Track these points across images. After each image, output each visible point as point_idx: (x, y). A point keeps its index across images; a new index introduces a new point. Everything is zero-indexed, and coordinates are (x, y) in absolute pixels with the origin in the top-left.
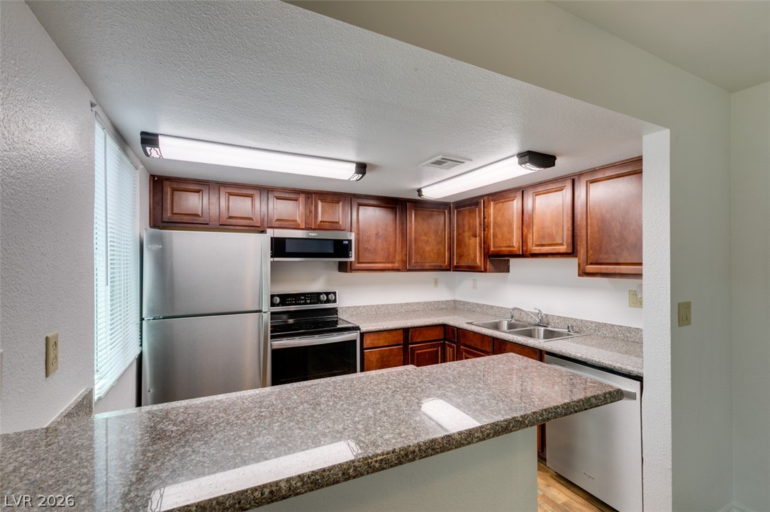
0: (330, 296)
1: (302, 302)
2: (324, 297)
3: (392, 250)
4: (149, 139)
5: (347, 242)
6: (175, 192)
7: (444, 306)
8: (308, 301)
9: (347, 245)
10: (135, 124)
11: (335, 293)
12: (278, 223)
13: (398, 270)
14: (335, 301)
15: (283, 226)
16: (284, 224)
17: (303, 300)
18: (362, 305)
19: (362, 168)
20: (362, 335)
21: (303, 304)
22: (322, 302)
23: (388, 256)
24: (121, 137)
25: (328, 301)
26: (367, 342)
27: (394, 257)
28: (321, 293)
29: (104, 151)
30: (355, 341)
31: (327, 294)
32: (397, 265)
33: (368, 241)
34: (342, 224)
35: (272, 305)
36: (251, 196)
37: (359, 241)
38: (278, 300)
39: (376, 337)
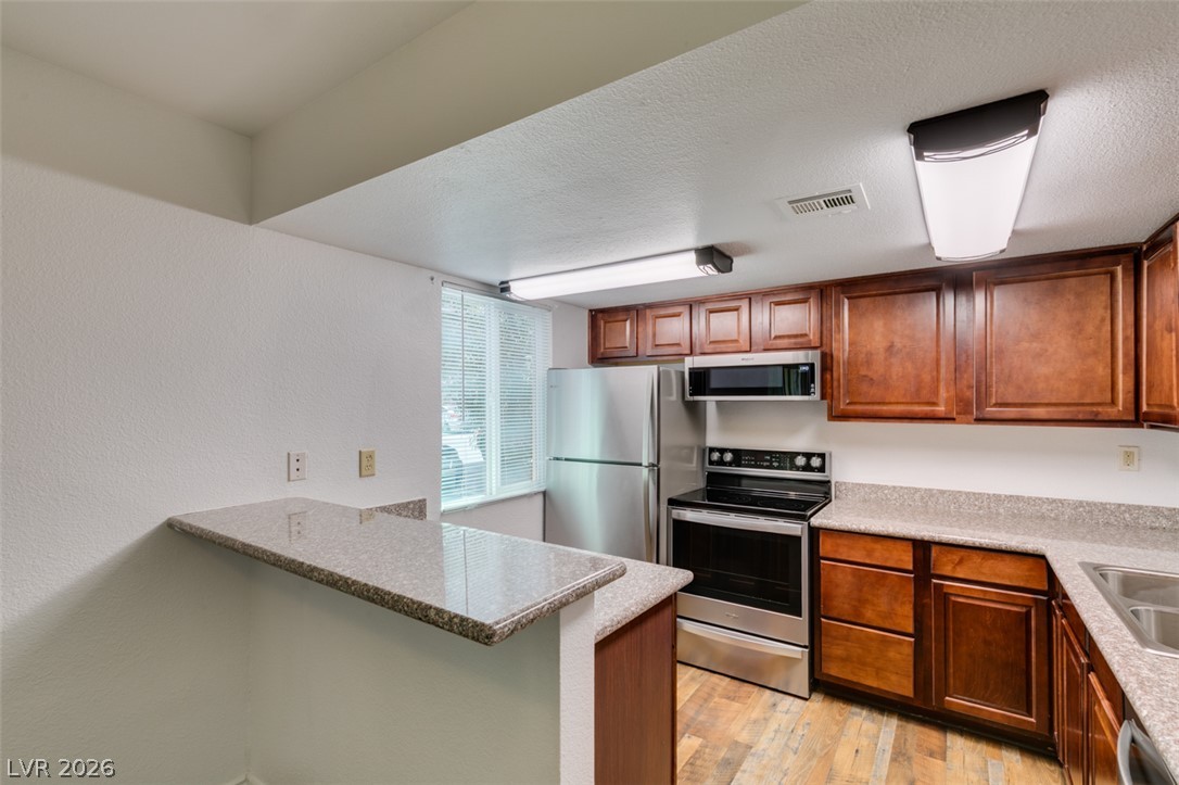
0: (817, 461)
1: (765, 464)
2: (801, 461)
3: (927, 378)
5: (807, 368)
6: (608, 325)
7: (1164, 523)
8: (775, 464)
9: (804, 373)
11: (822, 456)
12: (712, 346)
13: (946, 417)
14: (822, 469)
15: (718, 350)
16: (720, 346)
17: (767, 461)
18: (890, 484)
21: (767, 467)
22: (798, 469)
23: (918, 390)
25: (808, 468)
26: (826, 547)
27: (936, 392)
28: (798, 454)
31: (809, 456)
32: (941, 409)
33: (869, 363)
34: (814, 337)
35: (721, 462)
36: (678, 315)
37: (849, 363)
38: (728, 457)
39: (843, 541)
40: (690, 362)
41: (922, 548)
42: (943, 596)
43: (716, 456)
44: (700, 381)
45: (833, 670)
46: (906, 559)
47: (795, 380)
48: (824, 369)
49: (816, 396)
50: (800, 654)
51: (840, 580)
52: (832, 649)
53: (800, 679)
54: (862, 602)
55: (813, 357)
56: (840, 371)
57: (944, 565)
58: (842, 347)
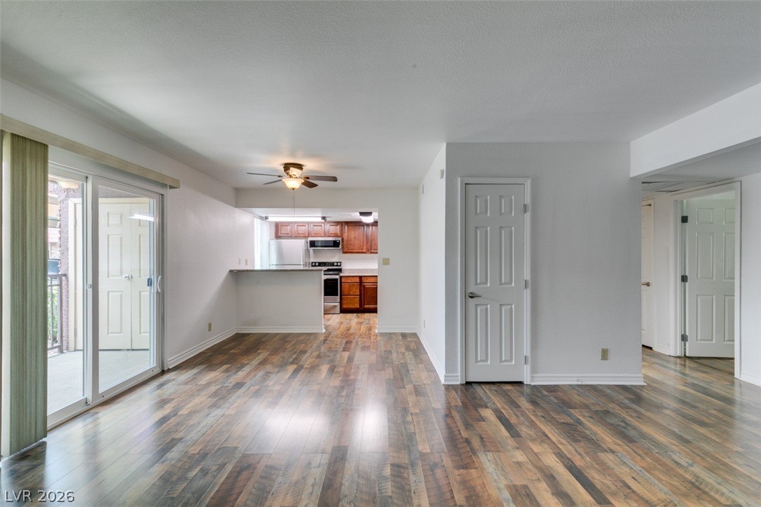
0: (339, 264)
1: (326, 266)
2: (335, 264)
3: (362, 244)
4: (266, 218)
5: (338, 241)
6: (282, 227)
8: (329, 266)
9: (338, 243)
10: (264, 216)
11: (340, 262)
12: (315, 235)
13: (365, 253)
14: (340, 266)
17: (327, 264)
19: (324, 218)
20: (341, 277)
22: (335, 266)
23: (360, 247)
24: (261, 218)
25: (337, 266)
26: (343, 280)
27: (363, 247)
28: (335, 262)
29: (257, 222)
30: (337, 279)
31: (337, 263)
32: (364, 251)
33: (351, 241)
34: (339, 234)
35: (315, 266)
36: (304, 226)
37: (347, 241)
38: (317, 264)
39: (347, 278)
40: (310, 239)
41: (361, 277)
42: (364, 286)
43: (314, 264)
44: (313, 244)
45: (344, 306)
46: (358, 280)
47: (336, 244)
48: (342, 242)
49: (340, 247)
50: (338, 304)
51: (345, 286)
52: (344, 302)
53: (338, 310)
54: (350, 290)
55: (340, 239)
56: (345, 242)
57: (364, 280)
58: (345, 237)
